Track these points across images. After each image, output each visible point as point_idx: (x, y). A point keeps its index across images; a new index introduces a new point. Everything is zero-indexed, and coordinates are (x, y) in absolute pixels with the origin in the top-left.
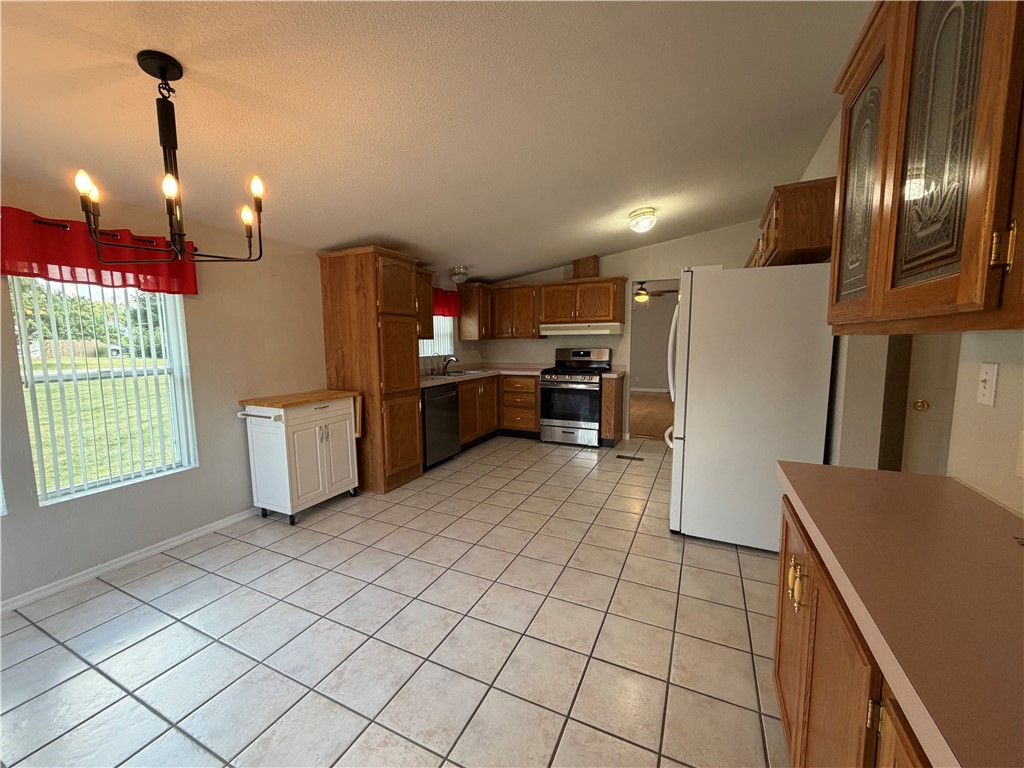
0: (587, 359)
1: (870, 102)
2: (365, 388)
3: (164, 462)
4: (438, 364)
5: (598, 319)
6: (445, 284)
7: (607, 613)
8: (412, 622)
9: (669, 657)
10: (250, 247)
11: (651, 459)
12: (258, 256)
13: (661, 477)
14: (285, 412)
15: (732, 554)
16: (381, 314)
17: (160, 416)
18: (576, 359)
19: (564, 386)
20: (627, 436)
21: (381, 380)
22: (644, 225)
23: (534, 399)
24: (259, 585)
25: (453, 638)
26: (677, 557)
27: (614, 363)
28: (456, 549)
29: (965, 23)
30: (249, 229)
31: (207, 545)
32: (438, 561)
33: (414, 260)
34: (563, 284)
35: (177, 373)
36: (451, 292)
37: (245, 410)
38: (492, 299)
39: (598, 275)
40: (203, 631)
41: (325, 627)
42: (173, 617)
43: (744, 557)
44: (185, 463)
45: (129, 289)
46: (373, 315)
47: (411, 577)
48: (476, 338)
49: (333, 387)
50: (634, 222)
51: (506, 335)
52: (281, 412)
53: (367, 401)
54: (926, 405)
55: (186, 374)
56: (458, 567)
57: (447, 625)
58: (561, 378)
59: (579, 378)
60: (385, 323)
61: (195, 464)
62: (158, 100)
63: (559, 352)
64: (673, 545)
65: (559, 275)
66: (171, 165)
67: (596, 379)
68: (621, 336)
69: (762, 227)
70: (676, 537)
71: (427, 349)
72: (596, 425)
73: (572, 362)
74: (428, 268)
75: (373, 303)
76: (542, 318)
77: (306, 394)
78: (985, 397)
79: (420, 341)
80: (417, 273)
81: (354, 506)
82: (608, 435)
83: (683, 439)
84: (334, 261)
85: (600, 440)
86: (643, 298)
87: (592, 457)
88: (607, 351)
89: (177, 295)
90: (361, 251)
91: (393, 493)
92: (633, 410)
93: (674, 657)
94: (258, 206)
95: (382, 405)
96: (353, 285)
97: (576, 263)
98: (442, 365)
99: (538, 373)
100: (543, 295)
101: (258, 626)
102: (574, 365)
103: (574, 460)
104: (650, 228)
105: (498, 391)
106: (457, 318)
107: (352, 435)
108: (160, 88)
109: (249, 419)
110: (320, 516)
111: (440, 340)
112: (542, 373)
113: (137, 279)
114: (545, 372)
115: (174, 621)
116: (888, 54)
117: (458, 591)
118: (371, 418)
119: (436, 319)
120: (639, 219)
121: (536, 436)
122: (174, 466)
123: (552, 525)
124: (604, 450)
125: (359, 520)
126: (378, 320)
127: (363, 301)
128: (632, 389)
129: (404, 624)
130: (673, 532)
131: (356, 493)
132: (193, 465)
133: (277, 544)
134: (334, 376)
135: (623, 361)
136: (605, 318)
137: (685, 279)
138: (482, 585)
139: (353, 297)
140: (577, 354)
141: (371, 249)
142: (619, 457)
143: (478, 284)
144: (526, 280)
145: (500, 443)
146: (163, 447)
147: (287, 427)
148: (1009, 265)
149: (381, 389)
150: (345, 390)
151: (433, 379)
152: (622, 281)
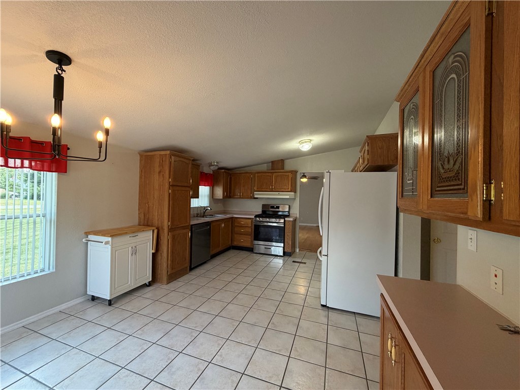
0: (277, 210)
1: (413, 108)
2: (160, 225)
3: (33, 268)
4: (201, 211)
5: (284, 190)
6: (206, 170)
7: (289, 357)
8: (178, 369)
9: (323, 384)
10: (100, 152)
11: (310, 263)
12: (104, 159)
13: (315, 274)
14: (112, 240)
15: (352, 318)
16: (172, 186)
17: (35, 235)
18: (272, 210)
19: (266, 224)
20: (297, 250)
21: (169, 221)
22: (306, 147)
23: (250, 230)
24: (84, 348)
25: (202, 379)
26: (325, 320)
27: (291, 212)
28: (207, 319)
29: (458, 85)
30: (100, 144)
31: (53, 321)
32: (196, 327)
33: (191, 158)
34: (266, 173)
35: (48, 217)
36: (210, 174)
37: (87, 237)
38: (231, 178)
39: (283, 169)
40: (43, 382)
41: (124, 375)
42: (23, 373)
43: (359, 319)
44: (46, 269)
45: (24, 169)
46: (167, 186)
47: (179, 338)
48: (221, 197)
49: (142, 224)
50: (302, 145)
51: (236, 197)
52: (109, 239)
53: (160, 232)
54: (439, 241)
55: (54, 217)
56: (207, 330)
57: (199, 369)
58: (265, 220)
59: (274, 220)
60: (173, 191)
61: (52, 270)
62: (55, 75)
63: (264, 206)
64: (323, 313)
65: (264, 168)
66: (58, 109)
67: (282, 221)
68: (295, 199)
69: (361, 152)
70: (324, 308)
71: (195, 203)
72: (282, 245)
73: (270, 211)
74: (198, 162)
75: (167, 179)
76: (255, 188)
77: (126, 228)
78: (472, 246)
79: (192, 199)
80: (192, 164)
81: (149, 292)
82: (288, 250)
83: (327, 256)
84: (148, 157)
85: (284, 253)
86: (304, 180)
87: (279, 262)
88: (288, 206)
89: (54, 173)
90: (163, 153)
91: (171, 284)
92: (300, 235)
93: (326, 384)
94: (107, 132)
95: (168, 234)
96: (157, 170)
97: (273, 162)
98: (203, 212)
99: (253, 217)
100: (256, 177)
101: (81, 377)
102: (271, 213)
103: (271, 263)
104: (309, 149)
105: (232, 226)
106: (211, 187)
107: (151, 251)
108: (57, 69)
109: (89, 243)
110: (127, 299)
111: (203, 198)
112: (255, 217)
113: (30, 164)
114: (256, 216)
115: (24, 375)
116: (421, 89)
117: (206, 346)
118: (162, 242)
119: (200, 187)
120: (304, 144)
121: (251, 250)
122: (39, 272)
123: (259, 302)
124: (286, 258)
125: (150, 301)
126: (170, 189)
127: (162, 179)
128: (300, 224)
129: (173, 370)
130: (323, 306)
131: (150, 284)
132: (51, 270)
133: (99, 319)
134: (143, 217)
135: (296, 211)
136: (287, 190)
137: (326, 175)
138: (220, 342)
139: (156, 176)
140: (273, 207)
141: (168, 152)
142: (294, 262)
143: (223, 170)
144: (247, 169)
145: (232, 253)
146: (34, 254)
147: (112, 248)
148: (492, 200)
149: (169, 226)
150: (148, 226)
151: (197, 220)
152: (295, 173)
